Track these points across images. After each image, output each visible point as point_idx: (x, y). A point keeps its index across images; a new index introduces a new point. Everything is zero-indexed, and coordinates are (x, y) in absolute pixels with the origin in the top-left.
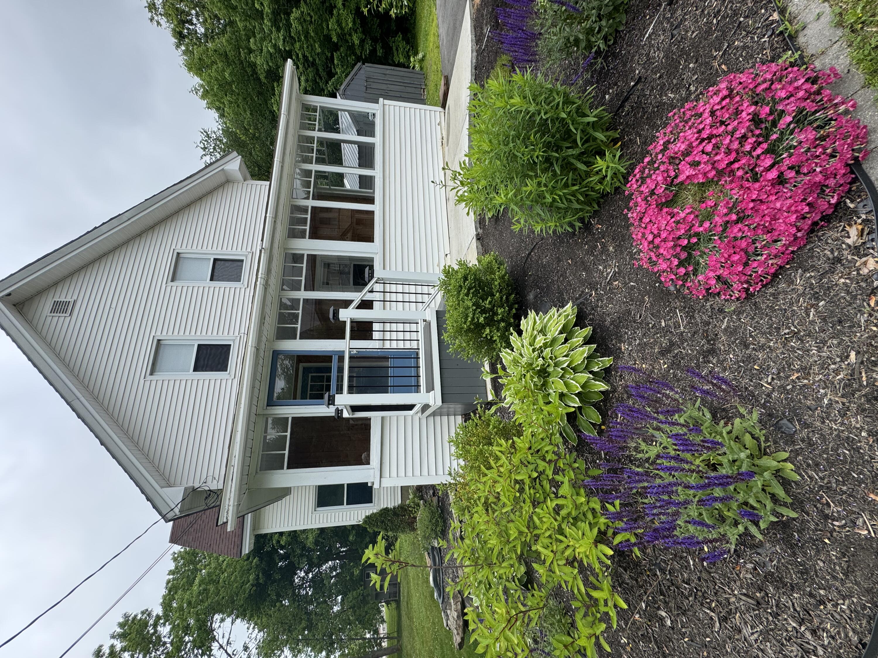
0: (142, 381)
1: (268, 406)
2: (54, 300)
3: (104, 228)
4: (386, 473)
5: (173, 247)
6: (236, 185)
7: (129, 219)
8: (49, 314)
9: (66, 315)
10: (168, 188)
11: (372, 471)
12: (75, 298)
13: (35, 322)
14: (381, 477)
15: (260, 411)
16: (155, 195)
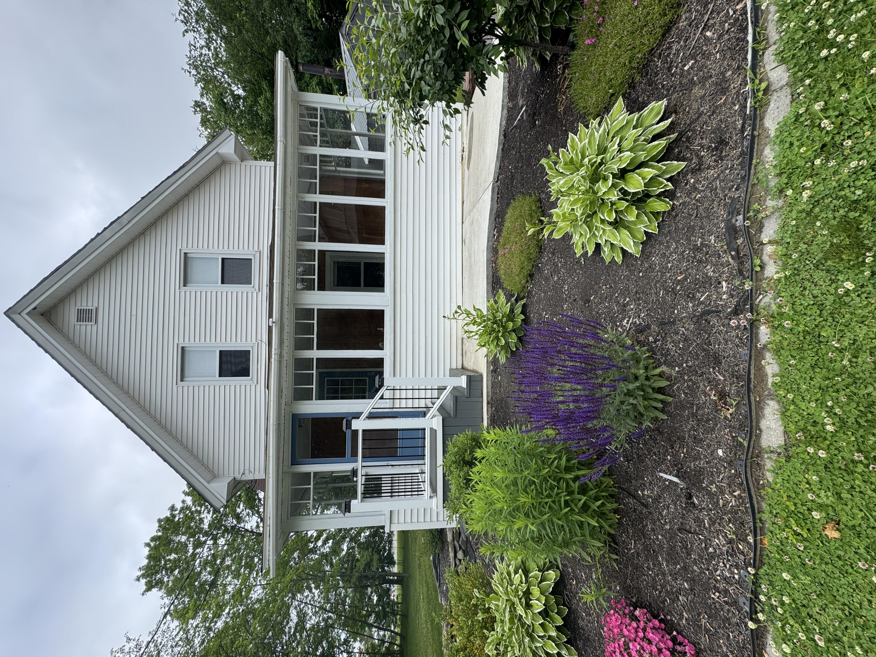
0: (175, 387)
1: (292, 464)
2: (77, 308)
3: (107, 233)
4: (395, 520)
5: (179, 247)
6: (233, 166)
7: (129, 222)
8: (76, 323)
9: (92, 323)
10: (162, 182)
11: (383, 517)
12: (96, 305)
13: (65, 330)
14: (391, 523)
15: (285, 469)
16: (150, 192)
